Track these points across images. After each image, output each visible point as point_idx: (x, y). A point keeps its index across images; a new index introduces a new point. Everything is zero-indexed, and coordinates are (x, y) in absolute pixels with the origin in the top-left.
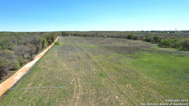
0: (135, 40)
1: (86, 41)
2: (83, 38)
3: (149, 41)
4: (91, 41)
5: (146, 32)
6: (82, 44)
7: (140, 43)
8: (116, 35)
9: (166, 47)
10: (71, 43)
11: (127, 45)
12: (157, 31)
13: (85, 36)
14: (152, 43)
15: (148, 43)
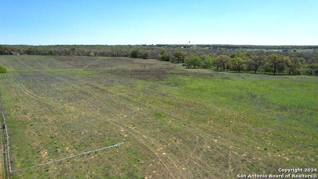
0: (144, 58)
1: (61, 63)
2: (51, 59)
3: (167, 60)
4: (72, 62)
5: (150, 46)
6: (57, 69)
7: (156, 64)
8: (110, 51)
9: (195, 68)
10: (32, 68)
11: (139, 67)
12: (165, 45)
13: (51, 53)
14: (173, 62)
15: (167, 62)
